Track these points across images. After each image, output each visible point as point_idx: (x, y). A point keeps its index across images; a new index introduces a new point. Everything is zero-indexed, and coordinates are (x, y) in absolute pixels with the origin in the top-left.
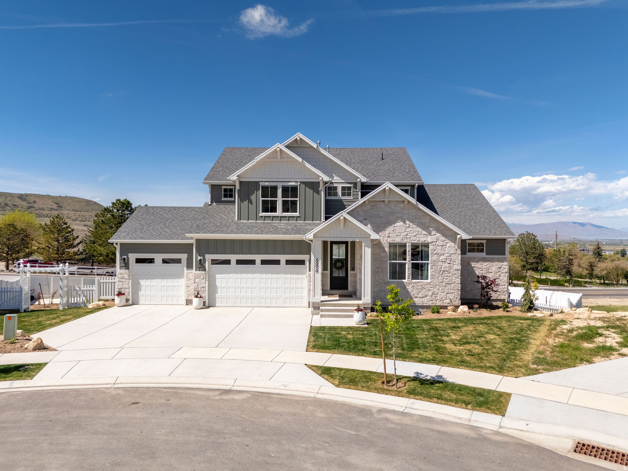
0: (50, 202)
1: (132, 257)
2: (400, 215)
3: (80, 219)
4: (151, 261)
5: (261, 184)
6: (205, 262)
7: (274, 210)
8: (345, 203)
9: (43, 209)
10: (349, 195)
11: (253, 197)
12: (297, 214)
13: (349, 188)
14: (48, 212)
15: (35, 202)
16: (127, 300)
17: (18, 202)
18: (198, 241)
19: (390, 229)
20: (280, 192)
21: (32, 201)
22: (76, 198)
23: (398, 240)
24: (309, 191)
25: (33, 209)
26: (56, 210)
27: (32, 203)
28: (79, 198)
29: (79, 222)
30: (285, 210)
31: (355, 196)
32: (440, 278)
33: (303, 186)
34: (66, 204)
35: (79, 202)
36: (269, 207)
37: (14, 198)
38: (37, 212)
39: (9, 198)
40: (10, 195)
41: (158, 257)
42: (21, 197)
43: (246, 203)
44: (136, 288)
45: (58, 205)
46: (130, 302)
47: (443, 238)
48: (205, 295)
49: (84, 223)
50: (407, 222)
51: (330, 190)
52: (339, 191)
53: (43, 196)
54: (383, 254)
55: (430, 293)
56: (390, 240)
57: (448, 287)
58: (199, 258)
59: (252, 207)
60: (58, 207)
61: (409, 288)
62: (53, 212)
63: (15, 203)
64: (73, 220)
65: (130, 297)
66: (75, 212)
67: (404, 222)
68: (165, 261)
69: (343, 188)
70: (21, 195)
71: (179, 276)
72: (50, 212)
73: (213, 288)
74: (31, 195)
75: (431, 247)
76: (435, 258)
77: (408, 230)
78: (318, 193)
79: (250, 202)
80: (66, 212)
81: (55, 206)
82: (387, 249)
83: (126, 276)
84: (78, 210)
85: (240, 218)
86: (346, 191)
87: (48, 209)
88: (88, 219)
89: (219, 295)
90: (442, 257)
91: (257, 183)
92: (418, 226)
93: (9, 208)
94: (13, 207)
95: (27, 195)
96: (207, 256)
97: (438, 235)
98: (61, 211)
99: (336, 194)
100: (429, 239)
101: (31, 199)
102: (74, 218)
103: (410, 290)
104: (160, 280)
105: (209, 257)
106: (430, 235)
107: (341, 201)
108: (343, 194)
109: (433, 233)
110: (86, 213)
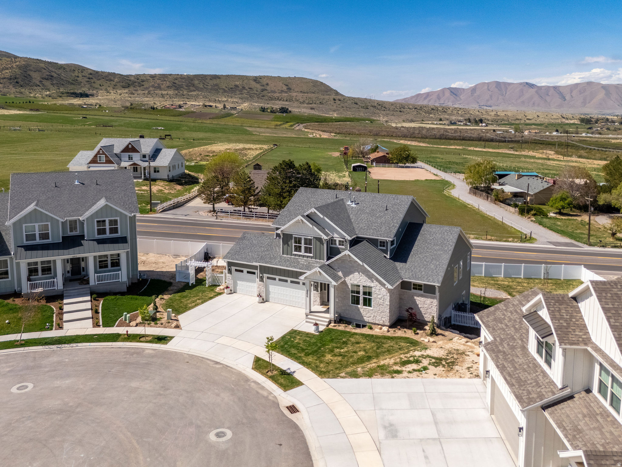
0: (281, 84)
1: (233, 268)
2: (357, 268)
3: (307, 101)
4: (242, 271)
5: (294, 236)
6: (263, 278)
7: (300, 251)
8: (341, 250)
9: (274, 92)
10: (343, 245)
11: (290, 243)
12: (311, 255)
13: (343, 242)
14: (278, 95)
15: (267, 84)
16: (231, 290)
17: (253, 84)
18: (260, 266)
19: (351, 276)
20: (303, 242)
21: (265, 83)
22: (304, 78)
23: (356, 283)
24: (318, 243)
25: (266, 92)
26: (286, 92)
27: (265, 86)
28: (306, 79)
29: (306, 105)
30: (306, 252)
31: (346, 247)
32: (378, 308)
33: (315, 239)
34: (295, 86)
35: (307, 83)
36: (298, 249)
37: (250, 81)
38: (270, 94)
39: (245, 81)
40: (247, 77)
41: (245, 270)
42: (256, 79)
43: (286, 245)
44: (235, 285)
45: (287, 87)
46: (233, 292)
47: (380, 285)
48: (264, 295)
49: (310, 105)
50: (361, 273)
51: (332, 241)
52: (337, 243)
53: (275, 77)
54: (348, 289)
55: (372, 316)
56: (351, 282)
57: (382, 314)
58: (261, 275)
59: (289, 248)
60: (288, 89)
61: (361, 310)
62: (284, 94)
63: (251, 86)
64: (301, 103)
65: (232, 289)
66: (303, 94)
67: (359, 273)
68: (248, 272)
69: (340, 241)
70: (256, 77)
71: (254, 281)
72: (280, 94)
73: (267, 292)
74: (264, 77)
75: (373, 289)
76: (375, 296)
77: (361, 277)
78: (323, 244)
79: (288, 245)
80: (294, 94)
81: (285, 88)
82: (350, 287)
83: (230, 278)
84: (305, 91)
85: (283, 254)
86: (341, 243)
87: (279, 92)
88: (314, 102)
89: (271, 296)
90: (379, 296)
91: (291, 235)
92: (366, 276)
93: (246, 91)
94: (249, 90)
95: (261, 77)
96: (264, 275)
97: (377, 283)
98: (290, 93)
99: (335, 244)
100: (372, 285)
101: (264, 82)
102: (302, 101)
103: (362, 312)
104: (246, 282)
105: (266, 275)
106: (373, 282)
107: (338, 248)
108: (340, 245)
109: (375, 281)
110: (313, 95)
